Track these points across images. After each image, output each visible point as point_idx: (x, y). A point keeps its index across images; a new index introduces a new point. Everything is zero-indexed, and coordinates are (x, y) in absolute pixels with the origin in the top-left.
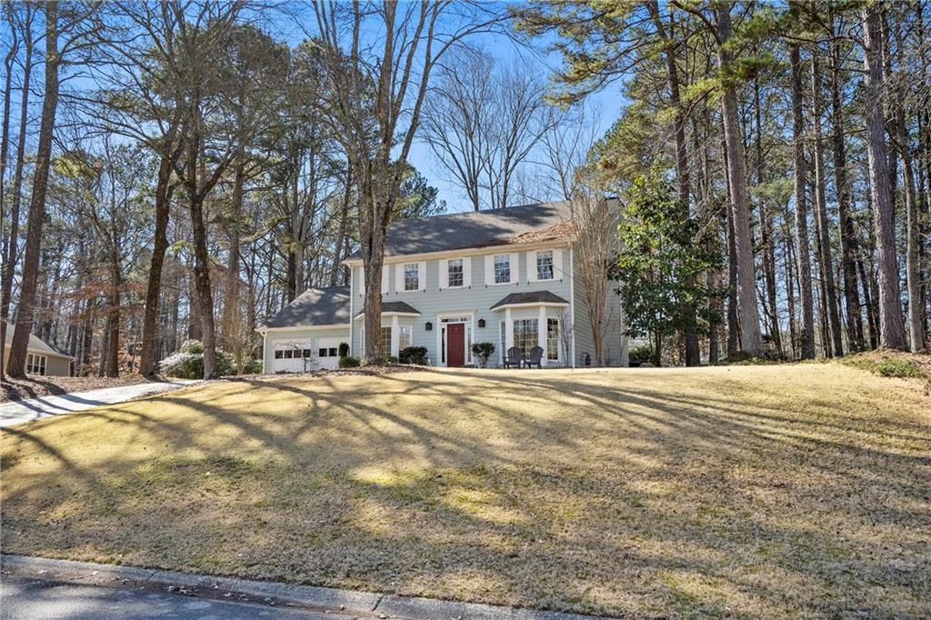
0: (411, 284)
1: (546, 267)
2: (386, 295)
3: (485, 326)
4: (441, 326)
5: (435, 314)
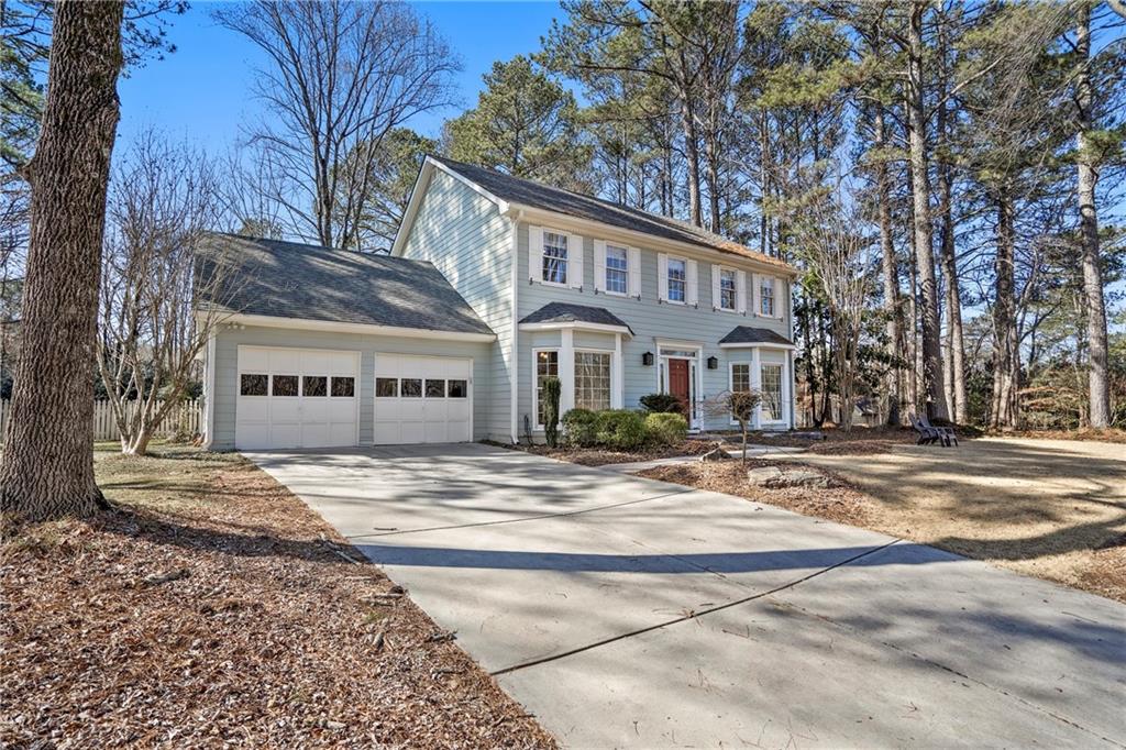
0: (614, 280)
1: (767, 299)
2: (578, 293)
3: (716, 367)
4: (661, 360)
5: (654, 339)
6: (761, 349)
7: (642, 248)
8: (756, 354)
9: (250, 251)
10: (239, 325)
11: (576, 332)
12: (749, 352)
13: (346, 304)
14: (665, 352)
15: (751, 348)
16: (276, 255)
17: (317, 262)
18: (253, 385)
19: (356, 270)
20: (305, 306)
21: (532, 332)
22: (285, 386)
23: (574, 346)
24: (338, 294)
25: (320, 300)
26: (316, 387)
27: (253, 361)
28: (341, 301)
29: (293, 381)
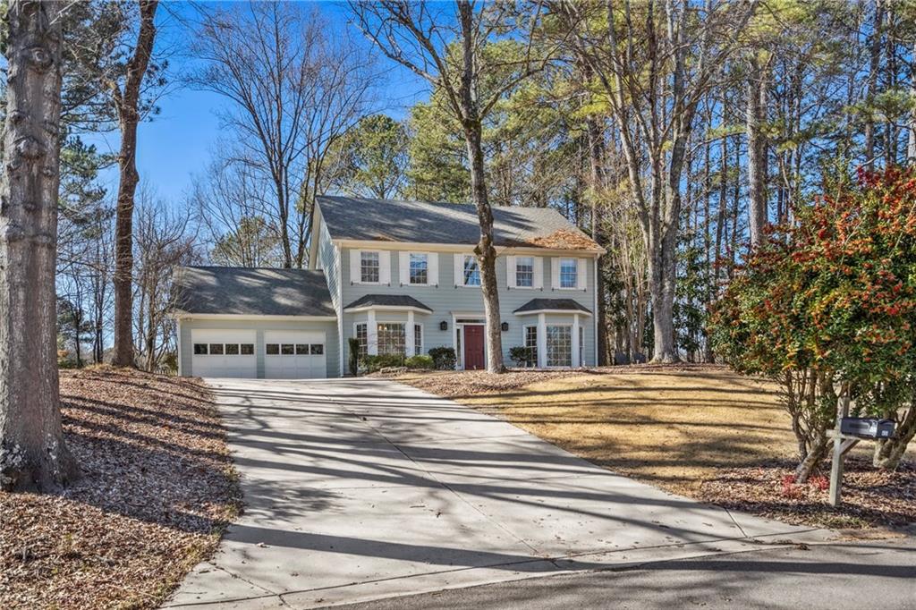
0: (419, 276)
1: (569, 276)
2: (387, 287)
3: (507, 330)
4: (455, 326)
5: (450, 313)
6: (546, 314)
7: (439, 252)
8: (542, 319)
9: (203, 277)
10: (191, 319)
11: (377, 312)
12: (535, 317)
13: (249, 305)
14: (459, 321)
15: (537, 314)
16: (218, 278)
17: (243, 280)
18: (200, 349)
19: (264, 282)
20: (227, 307)
21: (354, 313)
22: (217, 349)
23: (376, 320)
24: (246, 299)
25: (235, 303)
26: (232, 349)
27: (200, 336)
28: (246, 303)
29: (220, 347)
